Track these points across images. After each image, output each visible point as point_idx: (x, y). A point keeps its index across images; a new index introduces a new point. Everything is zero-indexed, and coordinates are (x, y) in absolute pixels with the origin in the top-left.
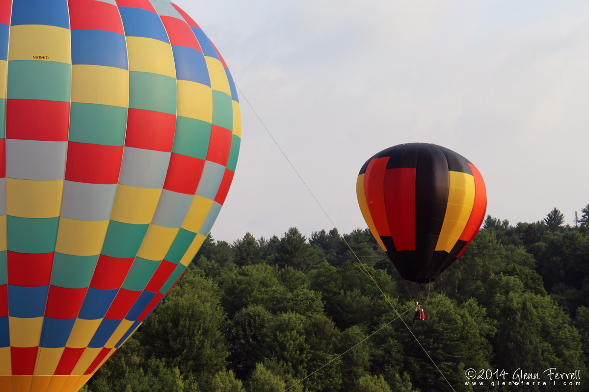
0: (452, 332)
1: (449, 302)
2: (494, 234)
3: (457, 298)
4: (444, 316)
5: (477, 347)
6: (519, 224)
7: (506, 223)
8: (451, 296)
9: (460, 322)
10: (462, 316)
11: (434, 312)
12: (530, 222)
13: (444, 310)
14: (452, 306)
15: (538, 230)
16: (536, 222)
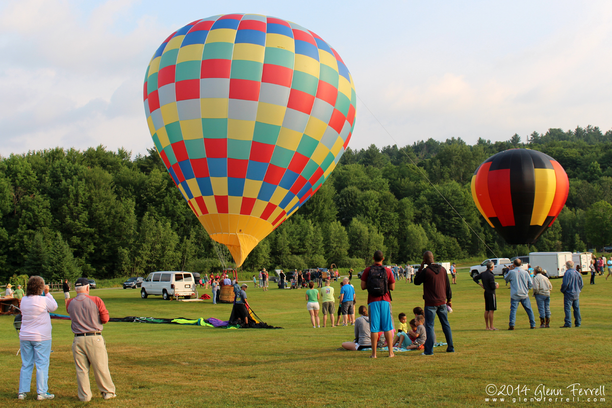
0: (459, 201)
1: (457, 184)
2: (482, 147)
3: (462, 183)
4: (454, 193)
5: (472, 209)
6: (496, 142)
7: (489, 142)
8: (458, 181)
9: (463, 196)
10: (465, 193)
11: (450, 190)
12: (502, 141)
13: (455, 189)
14: (459, 187)
15: (507, 146)
16: (505, 141)
